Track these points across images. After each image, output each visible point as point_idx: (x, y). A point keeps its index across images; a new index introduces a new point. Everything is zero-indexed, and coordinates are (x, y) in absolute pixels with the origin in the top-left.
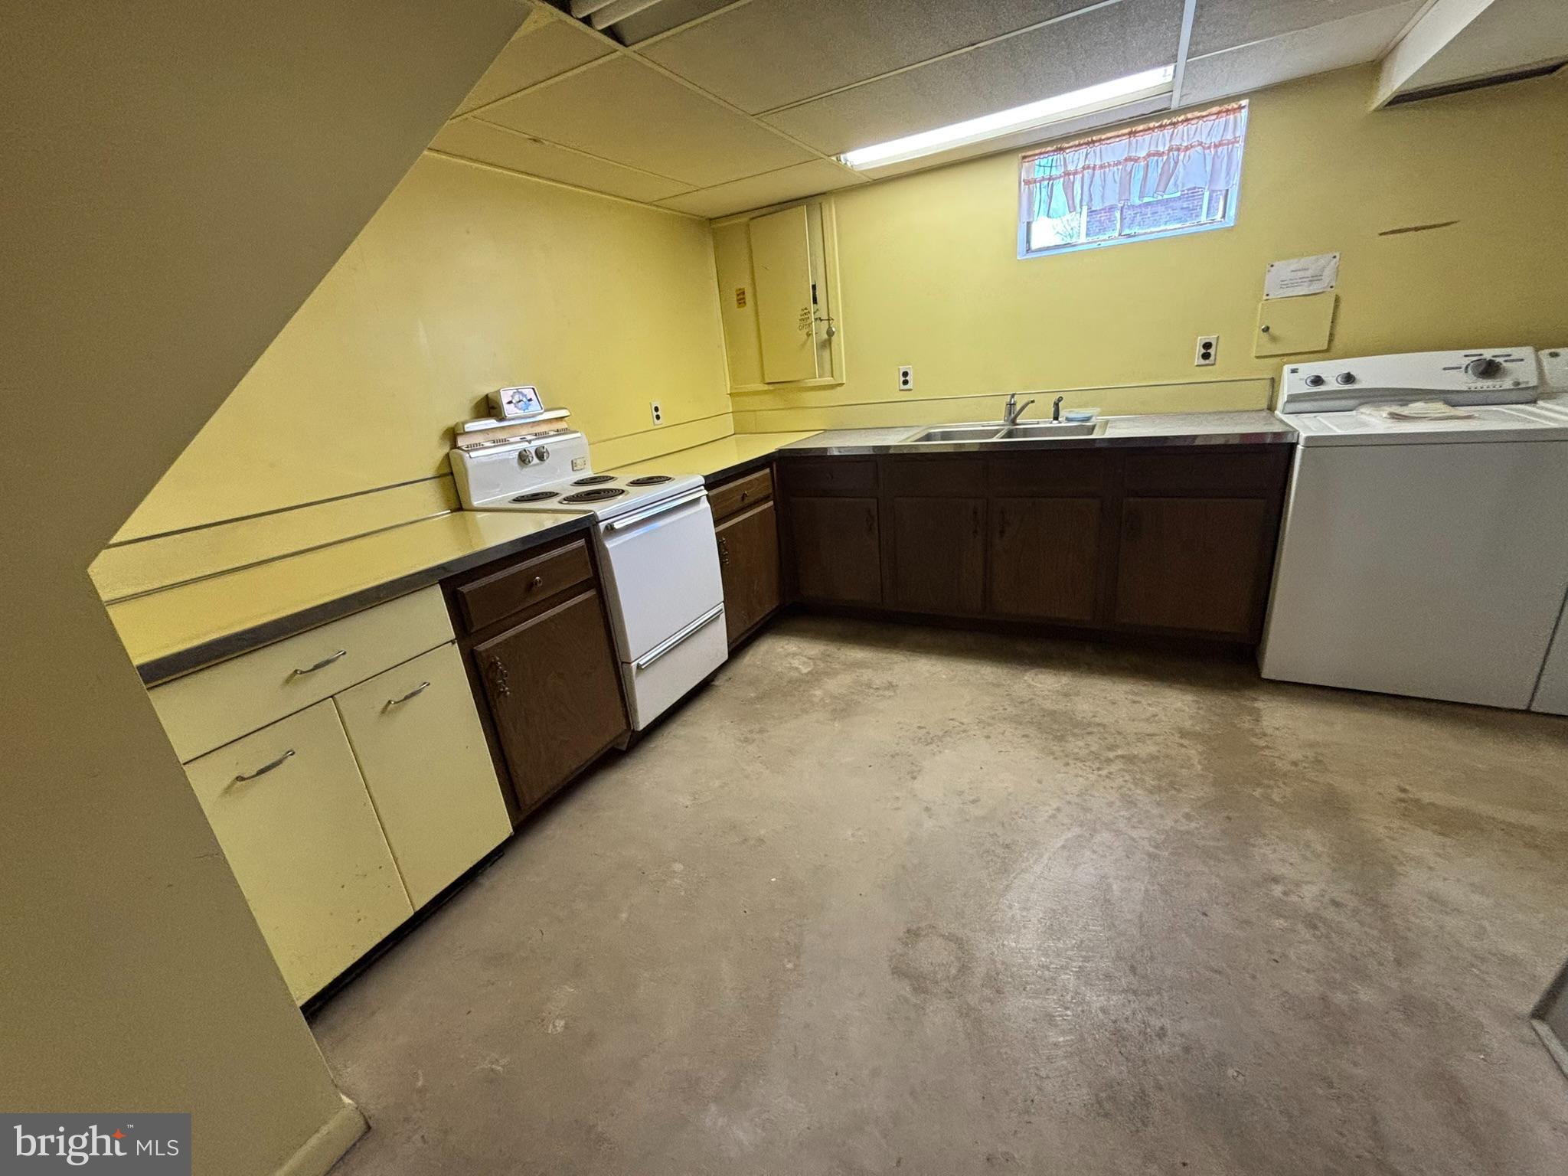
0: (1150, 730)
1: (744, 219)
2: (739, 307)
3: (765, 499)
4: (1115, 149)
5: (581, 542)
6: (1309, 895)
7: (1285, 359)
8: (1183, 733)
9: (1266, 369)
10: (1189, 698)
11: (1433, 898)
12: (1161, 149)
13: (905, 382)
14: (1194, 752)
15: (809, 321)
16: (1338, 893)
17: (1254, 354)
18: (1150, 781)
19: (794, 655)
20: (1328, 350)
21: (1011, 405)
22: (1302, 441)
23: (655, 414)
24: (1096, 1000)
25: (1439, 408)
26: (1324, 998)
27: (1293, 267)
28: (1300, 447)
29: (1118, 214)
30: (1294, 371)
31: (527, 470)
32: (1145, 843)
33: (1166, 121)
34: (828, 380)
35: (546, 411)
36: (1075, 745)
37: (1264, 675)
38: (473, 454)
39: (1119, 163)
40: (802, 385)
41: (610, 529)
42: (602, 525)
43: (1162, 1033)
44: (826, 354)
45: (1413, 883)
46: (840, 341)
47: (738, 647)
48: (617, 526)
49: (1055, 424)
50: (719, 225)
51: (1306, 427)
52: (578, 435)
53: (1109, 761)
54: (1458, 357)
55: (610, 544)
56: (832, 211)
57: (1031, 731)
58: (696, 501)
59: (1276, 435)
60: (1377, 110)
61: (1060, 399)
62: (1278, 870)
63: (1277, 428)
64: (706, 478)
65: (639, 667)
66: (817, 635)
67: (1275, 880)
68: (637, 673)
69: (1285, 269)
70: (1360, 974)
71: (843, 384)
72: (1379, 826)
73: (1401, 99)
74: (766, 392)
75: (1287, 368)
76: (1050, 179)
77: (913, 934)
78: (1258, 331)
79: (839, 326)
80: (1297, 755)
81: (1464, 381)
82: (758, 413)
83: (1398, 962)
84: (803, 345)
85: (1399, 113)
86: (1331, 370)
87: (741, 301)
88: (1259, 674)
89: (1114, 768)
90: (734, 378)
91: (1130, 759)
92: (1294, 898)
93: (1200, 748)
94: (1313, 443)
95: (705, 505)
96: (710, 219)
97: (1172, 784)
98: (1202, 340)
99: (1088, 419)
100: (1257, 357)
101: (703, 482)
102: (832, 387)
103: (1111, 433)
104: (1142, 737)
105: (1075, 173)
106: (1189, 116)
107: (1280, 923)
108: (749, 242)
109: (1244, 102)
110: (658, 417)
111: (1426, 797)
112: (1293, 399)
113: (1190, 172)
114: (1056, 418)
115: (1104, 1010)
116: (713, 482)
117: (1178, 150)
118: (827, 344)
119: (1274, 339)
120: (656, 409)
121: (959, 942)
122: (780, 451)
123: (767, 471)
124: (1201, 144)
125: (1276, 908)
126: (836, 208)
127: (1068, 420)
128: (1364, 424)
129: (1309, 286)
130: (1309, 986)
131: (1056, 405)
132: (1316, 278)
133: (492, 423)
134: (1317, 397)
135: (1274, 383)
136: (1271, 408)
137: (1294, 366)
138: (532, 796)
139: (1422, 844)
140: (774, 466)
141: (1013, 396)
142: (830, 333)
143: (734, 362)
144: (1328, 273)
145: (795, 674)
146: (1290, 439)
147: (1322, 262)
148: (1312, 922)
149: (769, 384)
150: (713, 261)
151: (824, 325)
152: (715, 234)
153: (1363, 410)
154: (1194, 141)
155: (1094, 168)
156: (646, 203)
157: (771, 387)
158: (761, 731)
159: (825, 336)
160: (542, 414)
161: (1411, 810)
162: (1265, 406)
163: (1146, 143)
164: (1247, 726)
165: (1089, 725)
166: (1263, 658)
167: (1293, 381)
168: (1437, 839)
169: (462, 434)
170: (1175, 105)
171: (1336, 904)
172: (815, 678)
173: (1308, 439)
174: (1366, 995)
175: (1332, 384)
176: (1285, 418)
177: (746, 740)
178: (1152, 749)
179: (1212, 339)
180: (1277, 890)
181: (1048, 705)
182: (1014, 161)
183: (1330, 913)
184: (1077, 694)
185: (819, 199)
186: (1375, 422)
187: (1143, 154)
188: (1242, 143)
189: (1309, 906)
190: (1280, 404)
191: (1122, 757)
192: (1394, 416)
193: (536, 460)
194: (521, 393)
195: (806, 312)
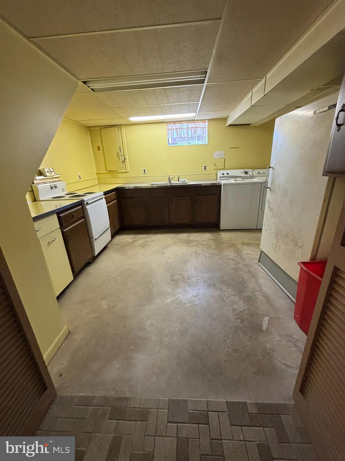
0: (204, 240)
1: (99, 128)
2: (98, 151)
3: (114, 200)
4: (185, 125)
5: (81, 207)
6: (232, 257)
7: (218, 170)
8: (209, 239)
9: (215, 172)
10: (209, 234)
11: (247, 253)
12: (193, 127)
13: (145, 172)
14: (212, 242)
15: (119, 156)
16: (235, 255)
17: (213, 169)
18: (206, 247)
19: (127, 238)
20: (224, 169)
21: (169, 178)
22: (222, 184)
23: (79, 177)
24: (205, 275)
25: (241, 179)
26: (235, 267)
27: (218, 153)
28: (222, 185)
29: (186, 138)
30: (220, 172)
31: (53, 191)
32: (208, 255)
33: (194, 122)
34: (125, 171)
35: (56, 175)
36: (191, 244)
37: (221, 229)
38: (40, 185)
39: (186, 128)
40: (117, 172)
41: (87, 203)
42: (85, 202)
43: (215, 277)
44: (124, 164)
45: (244, 252)
46: (127, 161)
47: (113, 237)
48: (89, 202)
49: (179, 182)
50: (91, 129)
51: (223, 182)
52: (63, 182)
53: (199, 245)
54: (242, 171)
55: (87, 207)
56: (123, 129)
57: (184, 243)
58: (102, 198)
59: (218, 183)
60: (227, 127)
61: (179, 177)
62: (227, 254)
63: (218, 182)
64: (104, 192)
65: (95, 239)
66: (130, 234)
67: (227, 256)
68: (95, 240)
69: (216, 153)
70: (239, 264)
71: (129, 172)
72: (239, 246)
73: (230, 125)
74: (107, 173)
75: (218, 172)
76: (173, 129)
77: (173, 276)
78: (213, 165)
79: (127, 157)
80: (227, 239)
81: (244, 175)
82: (105, 179)
83: (243, 261)
84: (118, 161)
85: (231, 128)
86: (225, 172)
87: (99, 148)
88: (220, 229)
89: (199, 246)
90: (97, 169)
91: (202, 244)
92: (230, 257)
93: (213, 241)
94: (224, 184)
95: (104, 199)
96: (89, 127)
97: (210, 247)
98: (204, 166)
99: (185, 181)
100: (214, 169)
101: (103, 194)
102: (126, 172)
103: (190, 184)
104: (203, 241)
105: (178, 129)
106: (198, 121)
107: (228, 260)
108: (101, 134)
109: (207, 121)
110: (80, 178)
111: (245, 242)
112: (220, 177)
113: (199, 132)
114: (179, 181)
115: (207, 276)
116: (106, 193)
117: (197, 127)
118: (124, 162)
119: (216, 166)
120: (80, 176)
121: (182, 274)
122: (117, 187)
123: (115, 192)
124: (200, 127)
125: (228, 259)
126: (125, 129)
127: (181, 181)
128: (231, 182)
129: (220, 156)
130: (233, 266)
131: (178, 178)
133: (42, 177)
134: (223, 177)
135: (217, 174)
136: (217, 179)
137: (220, 171)
138: (77, 270)
139: (245, 247)
140: (116, 191)
141: (170, 176)
142: (125, 159)
143: (97, 165)
144: (223, 154)
145: (128, 242)
146: (220, 184)
147: (222, 152)
148: (232, 259)
150: (90, 138)
151: (123, 157)
152: (90, 131)
153: (230, 179)
154: (199, 126)
155: (181, 128)
156: (73, 121)
157: (109, 172)
158: (125, 253)
159: (124, 160)
160: (55, 176)
161: (243, 244)
162: (216, 179)
163: (191, 125)
164: (219, 237)
165: (194, 241)
166: (220, 226)
167: (219, 175)
168: (247, 247)
169: (35, 180)
170: (195, 119)
171: (235, 257)
172: (133, 242)
173: (223, 184)
174: (240, 265)
175: (226, 175)
176: (219, 181)
177: (122, 255)
178: (205, 242)
179: (206, 165)
180: (227, 257)
181: (185, 239)
182: (166, 124)
183: (235, 258)
184: (190, 236)
185: (120, 126)
186: (232, 181)
187: (190, 127)
188: (207, 128)
189: (232, 258)
190: (218, 179)
191: (201, 244)
192: (235, 180)
193: (55, 188)
194: (50, 169)
195: (118, 153)
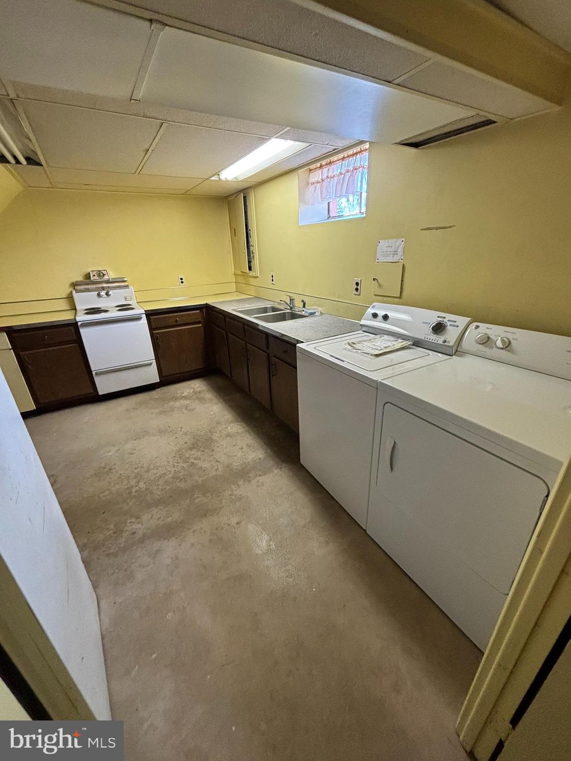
7: (385, 299)
13: (273, 280)
17: (373, 293)
21: (291, 299)
23: (180, 281)
27: (387, 245)
31: (101, 299)
34: (255, 274)
40: (248, 274)
42: (79, 323)
46: (257, 257)
50: (230, 199)
65: (96, 373)
68: (96, 375)
69: (383, 245)
71: (258, 277)
74: (241, 275)
79: (256, 249)
86: (382, 310)
87: (235, 234)
90: (235, 267)
96: (227, 197)
98: (355, 280)
100: (374, 295)
102: (256, 277)
108: (235, 208)
110: (182, 283)
119: (380, 286)
120: (181, 279)
123: (198, 311)
126: (254, 194)
129: (393, 257)
131: (304, 304)
132: (395, 253)
140: (204, 310)
142: (254, 253)
144: (400, 250)
147: (398, 243)
149: (242, 272)
150: (228, 214)
169: (76, 285)
179: (358, 280)
185: (249, 190)
193: (105, 296)
194: (101, 272)
